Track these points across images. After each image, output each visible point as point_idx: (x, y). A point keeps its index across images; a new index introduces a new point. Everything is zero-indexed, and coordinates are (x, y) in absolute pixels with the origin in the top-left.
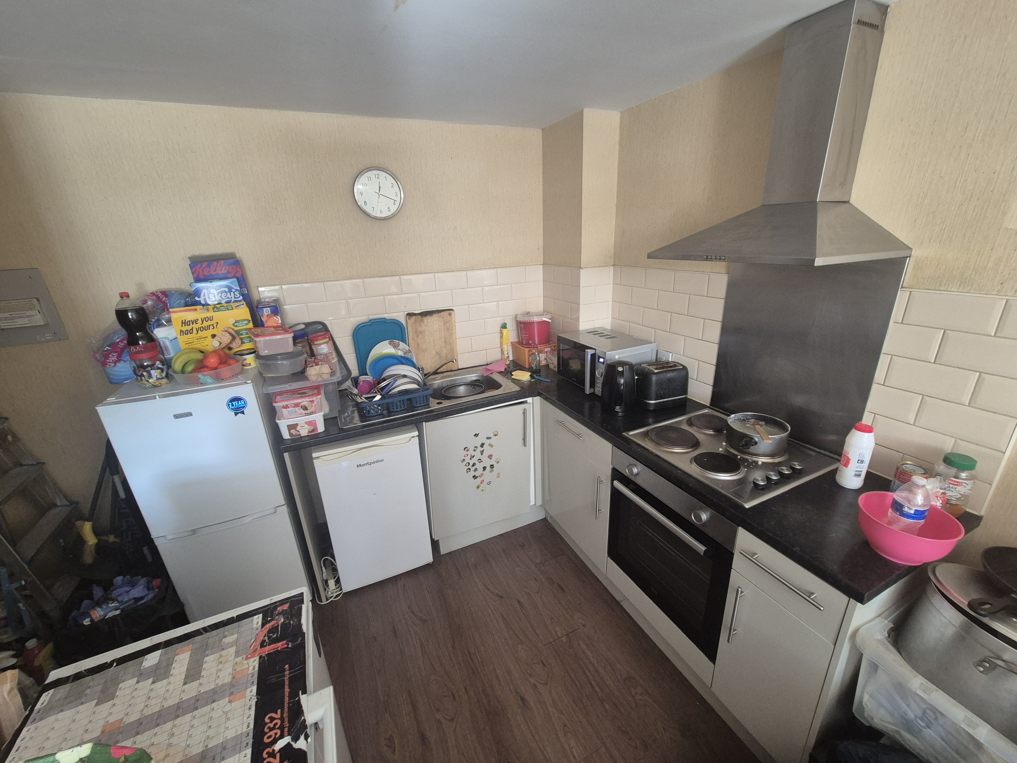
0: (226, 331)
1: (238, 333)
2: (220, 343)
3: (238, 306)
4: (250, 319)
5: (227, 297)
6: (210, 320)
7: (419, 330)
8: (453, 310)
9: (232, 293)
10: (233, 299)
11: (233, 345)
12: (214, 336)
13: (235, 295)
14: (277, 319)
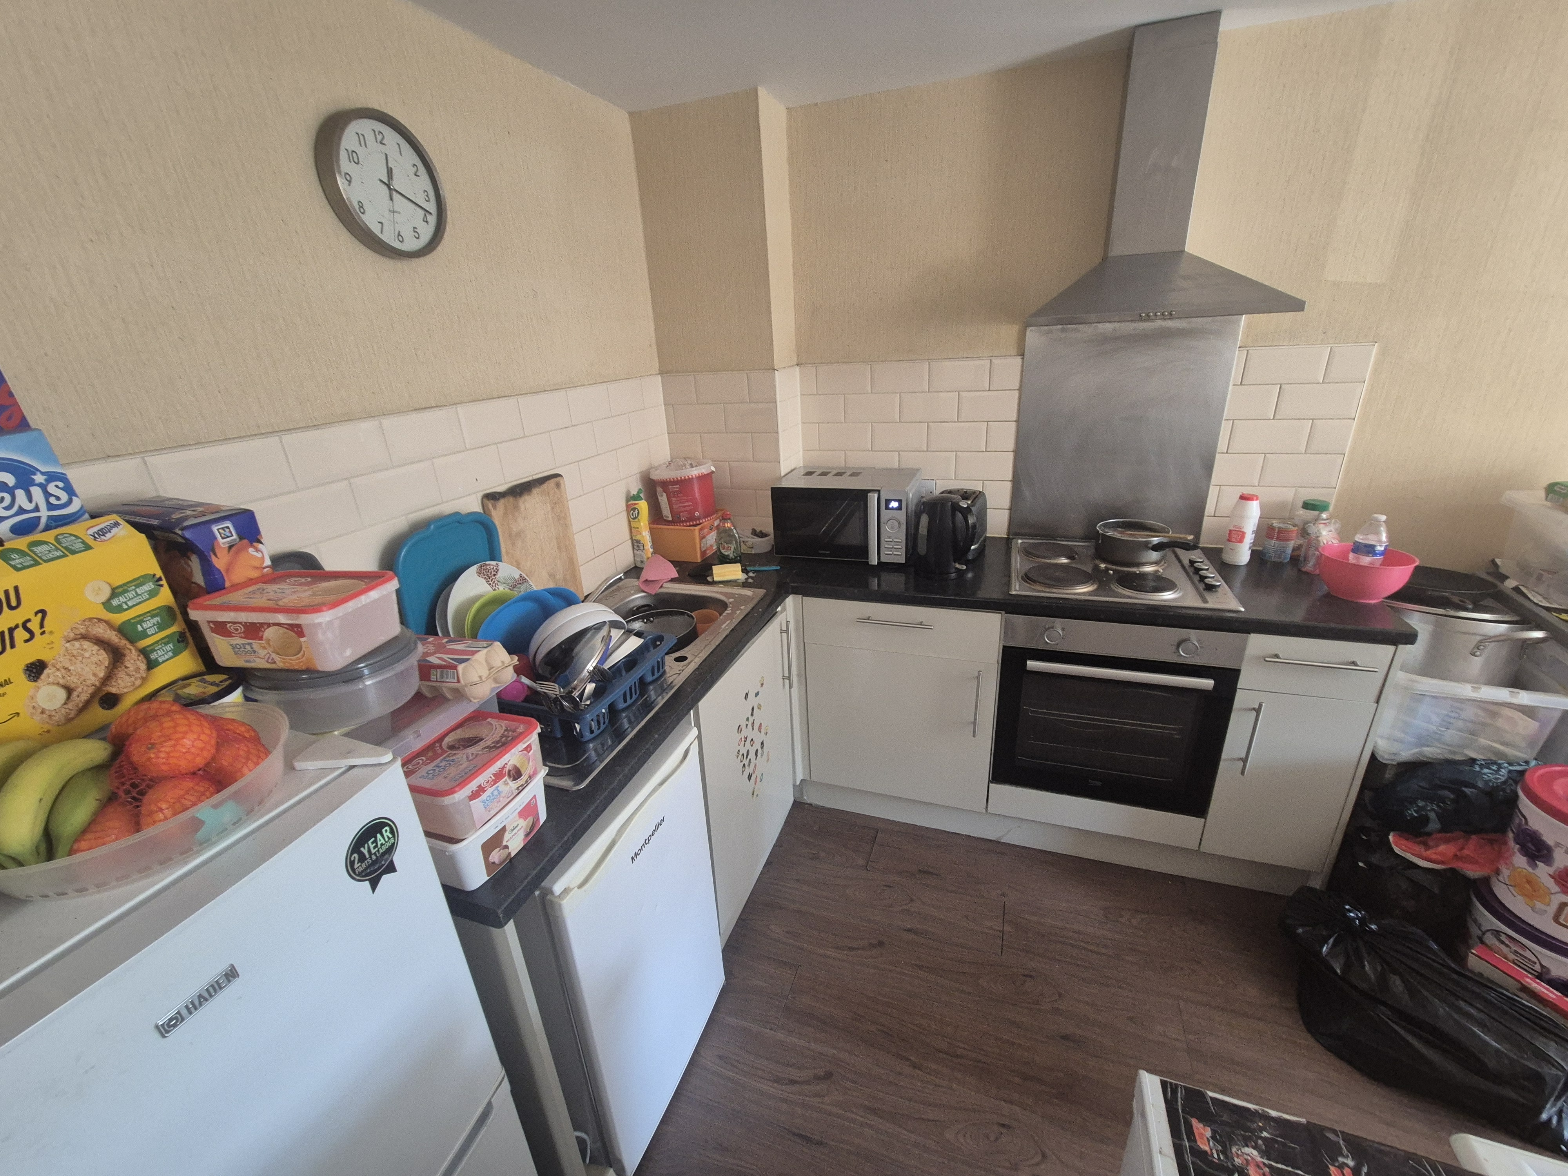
0: (84, 637)
1: (128, 632)
2: (69, 691)
3: (102, 532)
4: (159, 573)
5: (15, 508)
6: (11, 608)
7: (515, 529)
8: (562, 476)
9: (36, 492)
10: (44, 514)
11: (121, 684)
12: (35, 670)
13: (47, 495)
14: (259, 555)
